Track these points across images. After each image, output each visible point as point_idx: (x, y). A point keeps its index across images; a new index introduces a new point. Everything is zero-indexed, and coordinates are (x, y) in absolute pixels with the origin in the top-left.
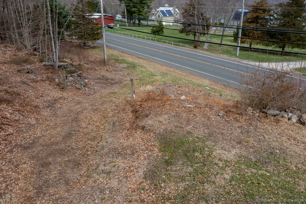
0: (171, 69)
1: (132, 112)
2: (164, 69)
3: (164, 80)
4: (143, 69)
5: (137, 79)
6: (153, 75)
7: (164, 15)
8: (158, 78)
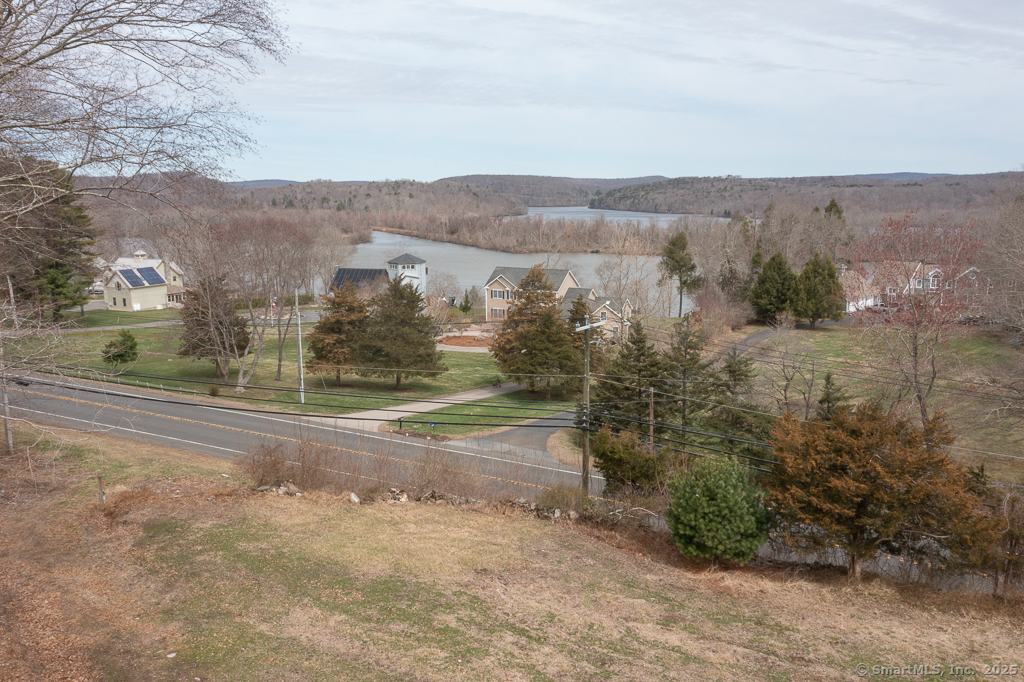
0: (161, 450)
1: (106, 515)
2: (145, 451)
3: (146, 472)
4: (101, 458)
5: (93, 478)
6: (123, 467)
7: (136, 283)
8: (135, 470)
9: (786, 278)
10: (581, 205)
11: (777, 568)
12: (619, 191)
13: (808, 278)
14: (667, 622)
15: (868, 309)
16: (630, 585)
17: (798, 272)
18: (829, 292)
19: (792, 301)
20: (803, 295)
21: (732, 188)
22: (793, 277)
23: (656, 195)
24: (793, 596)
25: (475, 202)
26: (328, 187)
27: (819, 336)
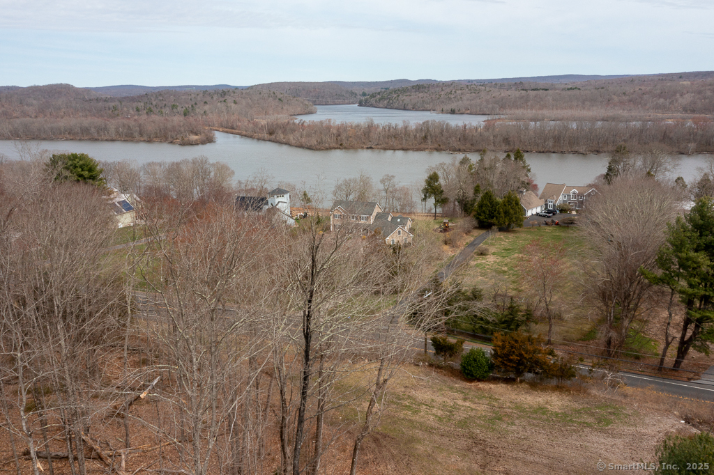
9: (494, 204)
10: (353, 103)
11: (495, 380)
12: (379, 94)
13: (505, 205)
14: (465, 399)
15: (537, 214)
16: (451, 388)
17: (499, 200)
18: (515, 213)
19: (497, 218)
20: (502, 214)
21: (455, 92)
22: (498, 203)
23: (404, 97)
24: (499, 389)
25: (280, 105)
26: (174, 96)
27: (511, 236)
